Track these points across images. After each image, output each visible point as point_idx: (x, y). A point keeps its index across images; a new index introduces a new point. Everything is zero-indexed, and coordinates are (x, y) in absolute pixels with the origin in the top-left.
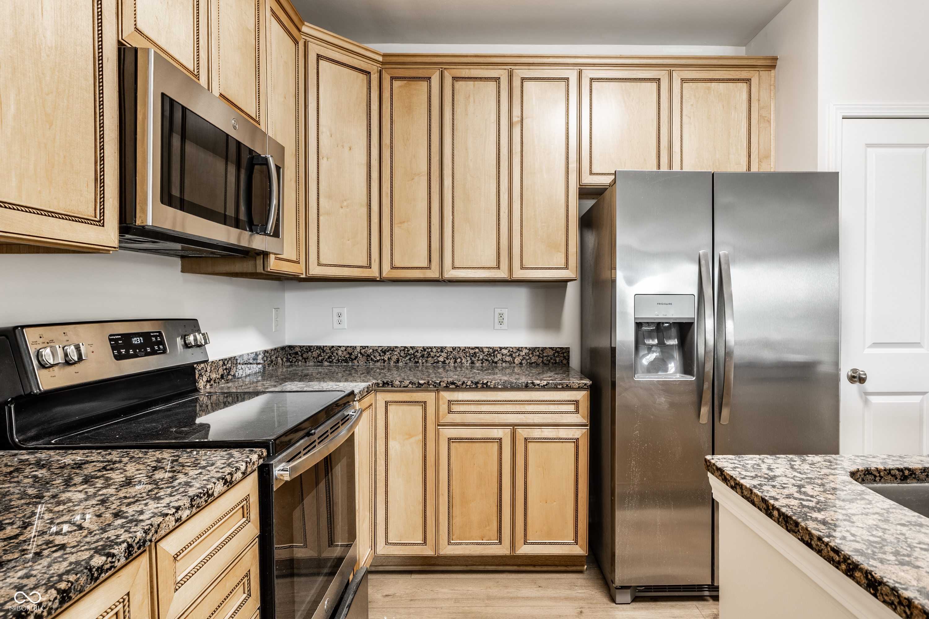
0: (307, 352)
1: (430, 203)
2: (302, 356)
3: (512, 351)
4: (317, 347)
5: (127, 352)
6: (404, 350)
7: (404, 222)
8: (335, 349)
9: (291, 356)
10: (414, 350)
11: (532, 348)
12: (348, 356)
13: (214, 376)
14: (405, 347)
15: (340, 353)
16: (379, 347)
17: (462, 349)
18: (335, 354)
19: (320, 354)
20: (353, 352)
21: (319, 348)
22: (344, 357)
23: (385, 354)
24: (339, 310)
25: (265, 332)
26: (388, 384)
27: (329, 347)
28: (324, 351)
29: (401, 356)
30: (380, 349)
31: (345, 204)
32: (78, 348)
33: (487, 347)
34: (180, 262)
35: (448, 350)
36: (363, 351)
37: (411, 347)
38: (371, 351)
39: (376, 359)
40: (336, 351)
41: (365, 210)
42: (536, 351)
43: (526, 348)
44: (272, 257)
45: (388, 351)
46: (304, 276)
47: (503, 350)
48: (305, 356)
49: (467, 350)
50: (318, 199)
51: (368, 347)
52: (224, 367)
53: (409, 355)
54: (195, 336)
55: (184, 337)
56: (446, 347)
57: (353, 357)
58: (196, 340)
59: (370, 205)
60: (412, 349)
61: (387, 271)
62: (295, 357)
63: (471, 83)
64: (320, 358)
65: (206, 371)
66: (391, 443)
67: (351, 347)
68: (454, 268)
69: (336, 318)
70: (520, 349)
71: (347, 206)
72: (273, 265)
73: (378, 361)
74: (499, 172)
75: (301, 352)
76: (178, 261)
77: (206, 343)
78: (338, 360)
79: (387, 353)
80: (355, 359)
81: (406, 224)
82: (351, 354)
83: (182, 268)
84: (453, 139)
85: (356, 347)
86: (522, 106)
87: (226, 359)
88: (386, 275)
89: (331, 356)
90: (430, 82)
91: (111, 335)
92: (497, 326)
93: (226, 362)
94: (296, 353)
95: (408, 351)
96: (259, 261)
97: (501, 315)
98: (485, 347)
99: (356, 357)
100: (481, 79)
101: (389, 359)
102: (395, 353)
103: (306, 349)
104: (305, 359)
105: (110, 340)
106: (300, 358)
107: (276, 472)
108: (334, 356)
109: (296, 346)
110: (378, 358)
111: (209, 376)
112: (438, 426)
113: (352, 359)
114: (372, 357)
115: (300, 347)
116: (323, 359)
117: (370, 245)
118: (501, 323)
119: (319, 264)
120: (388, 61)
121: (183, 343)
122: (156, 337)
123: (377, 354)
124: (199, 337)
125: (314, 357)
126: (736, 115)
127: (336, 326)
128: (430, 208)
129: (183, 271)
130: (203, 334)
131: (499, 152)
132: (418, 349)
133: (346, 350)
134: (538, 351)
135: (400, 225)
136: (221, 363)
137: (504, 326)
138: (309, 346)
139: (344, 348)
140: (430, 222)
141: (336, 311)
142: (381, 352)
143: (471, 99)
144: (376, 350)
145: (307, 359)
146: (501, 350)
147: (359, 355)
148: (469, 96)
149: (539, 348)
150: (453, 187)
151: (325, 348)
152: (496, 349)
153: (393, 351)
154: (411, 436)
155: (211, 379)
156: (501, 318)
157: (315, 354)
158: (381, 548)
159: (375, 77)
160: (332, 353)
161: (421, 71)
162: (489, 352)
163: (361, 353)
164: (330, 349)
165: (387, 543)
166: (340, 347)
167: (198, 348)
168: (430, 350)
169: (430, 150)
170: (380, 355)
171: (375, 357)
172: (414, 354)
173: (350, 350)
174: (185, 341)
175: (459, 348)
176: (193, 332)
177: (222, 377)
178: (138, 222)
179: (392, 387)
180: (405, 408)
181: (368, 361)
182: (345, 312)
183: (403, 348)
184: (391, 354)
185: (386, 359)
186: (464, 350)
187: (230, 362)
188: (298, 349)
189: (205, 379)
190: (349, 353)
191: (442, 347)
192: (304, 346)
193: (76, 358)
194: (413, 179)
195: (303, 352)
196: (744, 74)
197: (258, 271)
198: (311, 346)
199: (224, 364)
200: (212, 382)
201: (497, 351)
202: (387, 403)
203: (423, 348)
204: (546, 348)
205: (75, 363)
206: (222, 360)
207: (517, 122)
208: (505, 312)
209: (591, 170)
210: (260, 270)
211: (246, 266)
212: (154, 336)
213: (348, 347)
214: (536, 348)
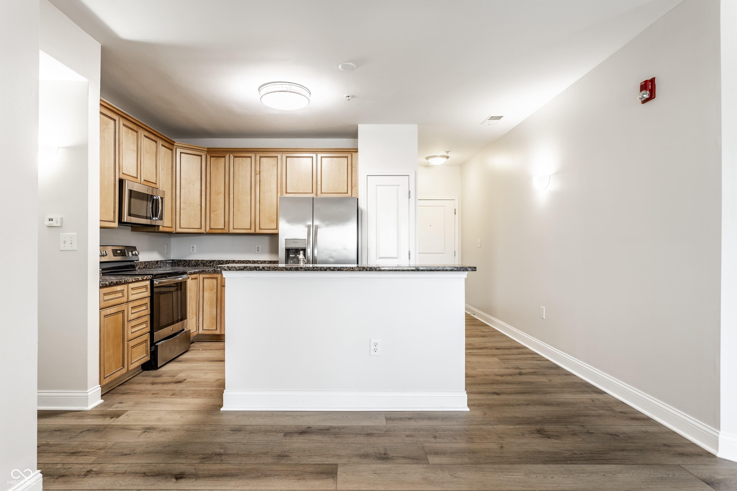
0: (180, 262)
1: (225, 204)
2: (177, 264)
3: (262, 262)
4: (183, 260)
5: (116, 254)
6: (218, 262)
7: (215, 211)
8: (191, 261)
9: (173, 264)
10: (223, 262)
11: (270, 261)
12: (196, 264)
13: (141, 267)
14: (219, 260)
15: (193, 263)
16: (208, 260)
17: (242, 261)
18: (191, 263)
19: (185, 263)
20: (198, 262)
21: (184, 260)
22: (194, 264)
23: (211, 263)
24: (193, 245)
25: (161, 253)
26: (204, 271)
27: (188, 260)
28: (186, 262)
29: (217, 264)
30: (209, 261)
31: (191, 205)
32: (106, 252)
33: (252, 261)
34: (131, 228)
35: (236, 262)
36: (202, 262)
37: (221, 260)
38: (205, 262)
39: (207, 265)
40: (191, 262)
41: (199, 207)
42: (272, 262)
43: (268, 261)
44: (161, 227)
45: (212, 262)
46: (174, 232)
47: (258, 262)
48: (178, 264)
49: (244, 262)
50: (180, 204)
51: (204, 260)
52: (145, 264)
53: (221, 263)
54: (135, 252)
55: (132, 252)
56: (235, 260)
57: (198, 264)
58: (135, 253)
59: (201, 205)
60: (222, 261)
61: (208, 230)
62: (174, 264)
63: (241, 158)
64: (185, 265)
65: (139, 265)
66: (205, 293)
67: (197, 260)
68: (234, 229)
69: (191, 249)
70: (265, 261)
71: (192, 206)
72: (161, 229)
73: (208, 266)
74: (251, 192)
75: (177, 262)
76: (130, 228)
77: (139, 254)
78: (192, 266)
79: (212, 263)
80: (199, 265)
81: (216, 212)
82: (197, 263)
83: (131, 230)
84: (234, 180)
85: (199, 260)
86: (260, 167)
87: (145, 262)
88: (208, 231)
89: (189, 264)
90: (225, 158)
91: (112, 249)
92: (257, 252)
93: (146, 263)
94: (175, 263)
95: (220, 262)
96: (156, 228)
97: (258, 247)
98: (251, 261)
99: (199, 264)
100: (244, 157)
101: (212, 265)
102: (215, 263)
103: (179, 261)
104: (178, 265)
105: (112, 251)
106: (177, 265)
107: (155, 282)
108: (190, 264)
109: (175, 260)
110: (208, 265)
111: (140, 266)
112: (222, 286)
113: (198, 265)
114: (206, 264)
115: (177, 260)
116: (186, 265)
117: (201, 220)
118: (258, 251)
119: (180, 228)
120: (209, 150)
121: (131, 254)
122: (124, 251)
123: (208, 263)
124: (136, 252)
125: (182, 264)
126: (343, 170)
127: (192, 252)
128: (225, 206)
129: (131, 231)
130: (138, 251)
131: (251, 185)
132: (224, 261)
133: (195, 261)
134: (273, 262)
135: (213, 212)
136: (144, 263)
137: (260, 252)
138: (180, 260)
139: (194, 261)
140: (225, 211)
141: (191, 246)
142: (209, 262)
143: (241, 164)
144: (207, 261)
145: (180, 265)
146: (257, 262)
147: (200, 263)
148: (240, 163)
149: (273, 261)
150: (234, 198)
151: (187, 261)
152: (256, 261)
153: (214, 262)
154: (212, 290)
155: (140, 268)
156: (258, 249)
157: (183, 263)
158: (201, 331)
159: (204, 157)
160: (190, 263)
161: (222, 154)
162: (253, 262)
163: (201, 263)
164: (189, 261)
165: (203, 329)
166: (193, 260)
167: (136, 256)
168: (229, 261)
169: (225, 184)
170: (209, 264)
171: (207, 264)
172: (222, 263)
173: (197, 261)
174: (132, 253)
175: (241, 261)
176: (135, 251)
177: (144, 267)
178: (123, 221)
179: (205, 272)
180: (210, 280)
181: (204, 266)
182: (195, 246)
183: (218, 261)
184: (213, 263)
185: (211, 265)
186: (243, 262)
187: (147, 263)
188: (176, 261)
189: (138, 267)
190: (196, 263)
191: (234, 260)
192: (178, 260)
193: (105, 255)
194: (219, 195)
195: (178, 262)
196: (345, 155)
197: (156, 231)
198: (181, 260)
199: (145, 263)
200: (140, 269)
201: (256, 262)
202: (203, 278)
203: (226, 261)
204: (276, 261)
205: (105, 256)
206: (144, 262)
207: (258, 173)
208: (260, 246)
209: (286, 192)
210: (157, 231)
211: (152, 229)
212: (123, 251)
213: (196, 260)
214: (272, 261)
